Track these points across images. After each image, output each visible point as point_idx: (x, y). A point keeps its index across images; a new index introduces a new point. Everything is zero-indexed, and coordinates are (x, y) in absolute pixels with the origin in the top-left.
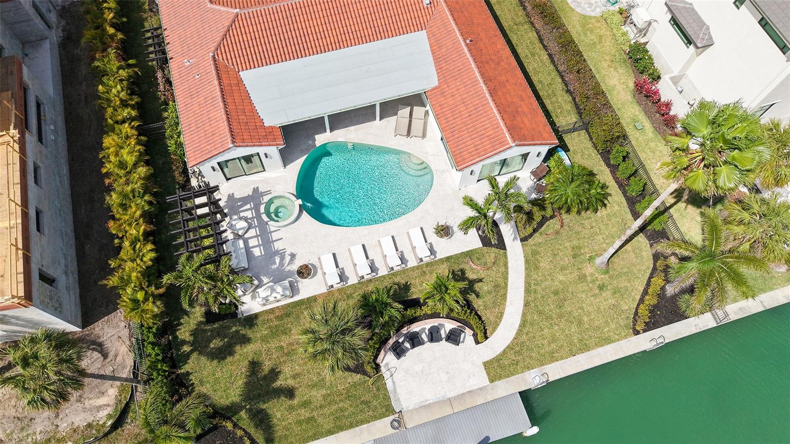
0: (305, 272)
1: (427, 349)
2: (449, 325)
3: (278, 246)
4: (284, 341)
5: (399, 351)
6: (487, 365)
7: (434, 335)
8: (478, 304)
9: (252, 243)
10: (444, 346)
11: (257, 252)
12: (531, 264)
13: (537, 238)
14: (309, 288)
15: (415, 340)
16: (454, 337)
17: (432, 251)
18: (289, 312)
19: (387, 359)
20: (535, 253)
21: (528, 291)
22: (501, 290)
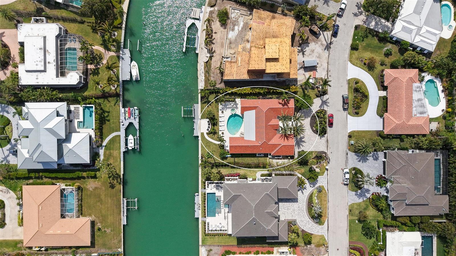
0: (223, 112)
1: (207, 126)
2: (210, 130)
3: (228, 109)
4: (214, 107)
5: (208, 122)
6: (203, 133)
7: (209, 127)
8: (212, 135)
9: (229, 106)
10: (207, 128)
11: (228, 106)
12: (215, 144)
13: (218, 147)
14: (220, 112)
15: (209, 124)
16: (208, 130)
17: (220, 130)
18: (218, 109)
19: (208, 120)
20: (216, 145)
21: (211, 142)
22: (212, 138)
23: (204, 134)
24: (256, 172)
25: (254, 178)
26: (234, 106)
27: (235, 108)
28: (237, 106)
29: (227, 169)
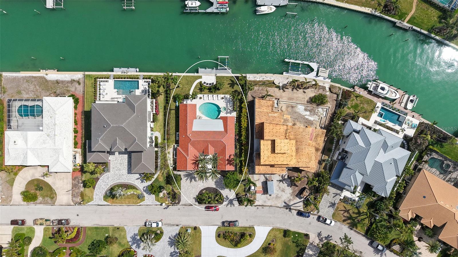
0: (223, 98)
1: (209, 82)
2: (205, 84)
3: (226, 104)
4: (228, 90)
5: (213, 83)
6: (202, 78)
7: (207, 84)
8: (200, 86)
10: (207, 82)
11: (229, 104)
12: (190, 90)
13: (187, 93)
14: (223, 96)
15: (210, 84)
16: (205, 83)
17: (203, 96)
18: (226, 94)
19: (215, 83)
20: (188, 91)
21: (192, 86)
22: (196, 87)
23: (200, 78)
24: (159, 132)
25: (154, 129)
26: (229, 110)
27: (227, 111)
28: (228, 113)
29: (163, 102)
